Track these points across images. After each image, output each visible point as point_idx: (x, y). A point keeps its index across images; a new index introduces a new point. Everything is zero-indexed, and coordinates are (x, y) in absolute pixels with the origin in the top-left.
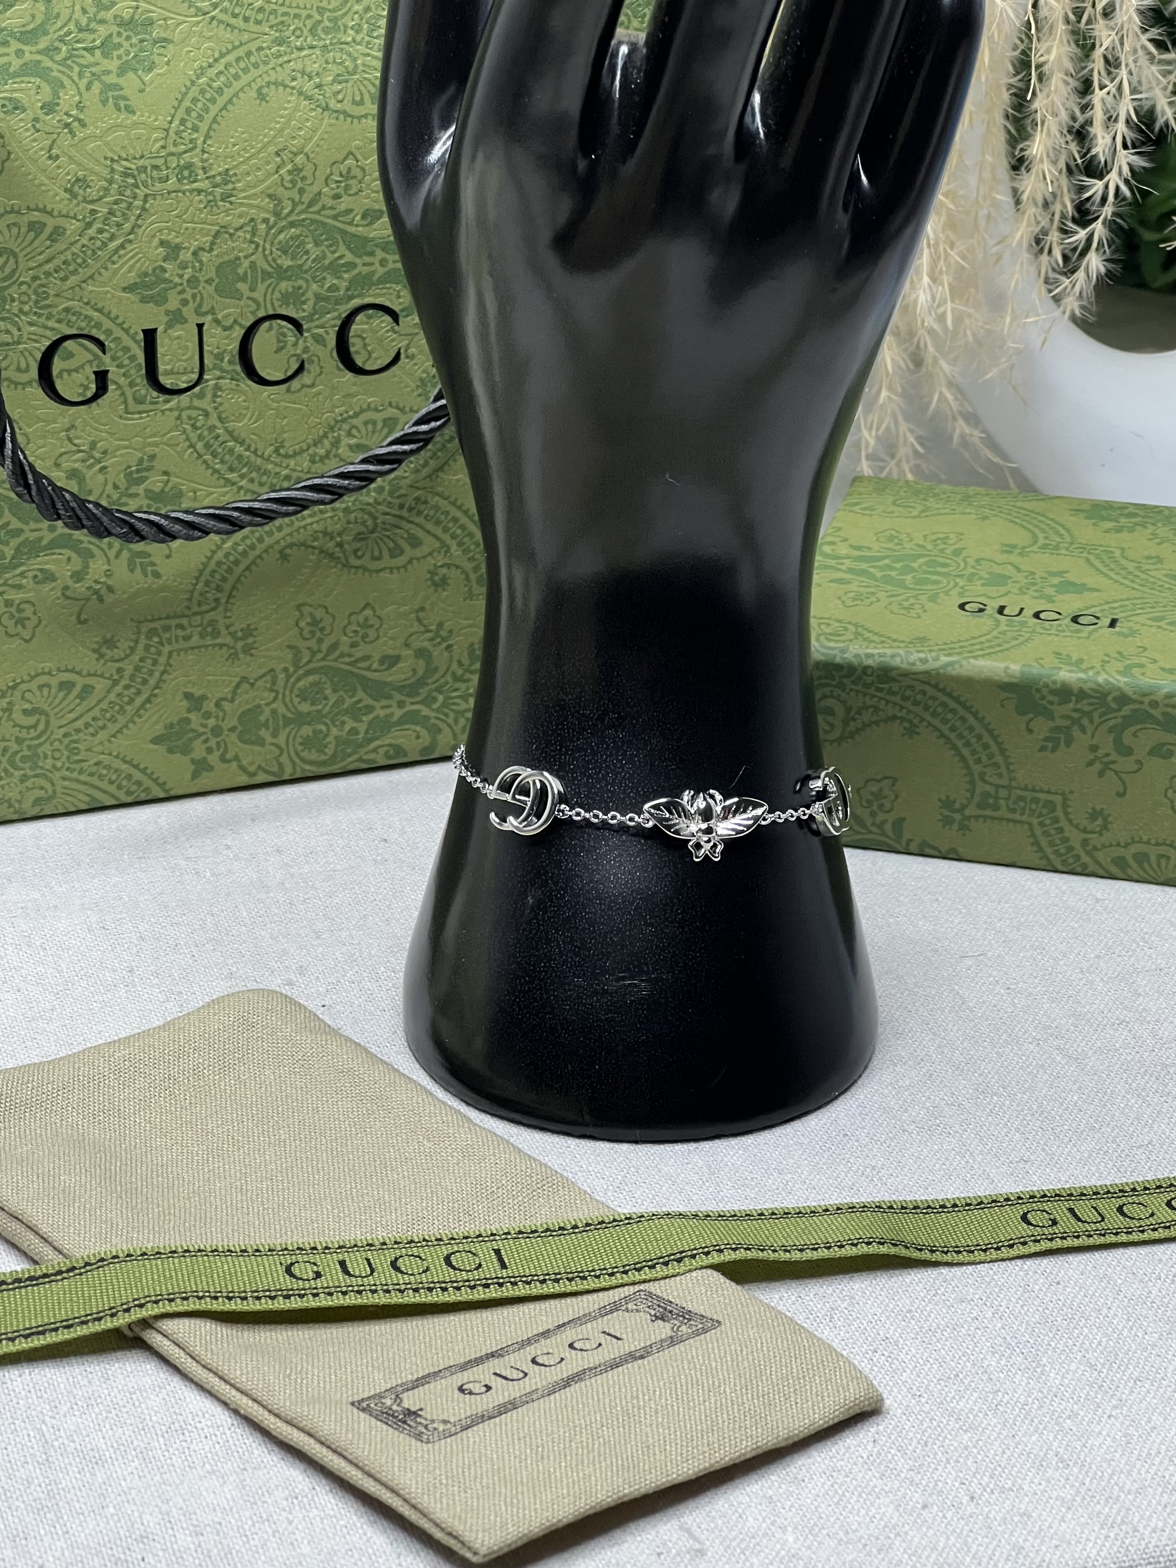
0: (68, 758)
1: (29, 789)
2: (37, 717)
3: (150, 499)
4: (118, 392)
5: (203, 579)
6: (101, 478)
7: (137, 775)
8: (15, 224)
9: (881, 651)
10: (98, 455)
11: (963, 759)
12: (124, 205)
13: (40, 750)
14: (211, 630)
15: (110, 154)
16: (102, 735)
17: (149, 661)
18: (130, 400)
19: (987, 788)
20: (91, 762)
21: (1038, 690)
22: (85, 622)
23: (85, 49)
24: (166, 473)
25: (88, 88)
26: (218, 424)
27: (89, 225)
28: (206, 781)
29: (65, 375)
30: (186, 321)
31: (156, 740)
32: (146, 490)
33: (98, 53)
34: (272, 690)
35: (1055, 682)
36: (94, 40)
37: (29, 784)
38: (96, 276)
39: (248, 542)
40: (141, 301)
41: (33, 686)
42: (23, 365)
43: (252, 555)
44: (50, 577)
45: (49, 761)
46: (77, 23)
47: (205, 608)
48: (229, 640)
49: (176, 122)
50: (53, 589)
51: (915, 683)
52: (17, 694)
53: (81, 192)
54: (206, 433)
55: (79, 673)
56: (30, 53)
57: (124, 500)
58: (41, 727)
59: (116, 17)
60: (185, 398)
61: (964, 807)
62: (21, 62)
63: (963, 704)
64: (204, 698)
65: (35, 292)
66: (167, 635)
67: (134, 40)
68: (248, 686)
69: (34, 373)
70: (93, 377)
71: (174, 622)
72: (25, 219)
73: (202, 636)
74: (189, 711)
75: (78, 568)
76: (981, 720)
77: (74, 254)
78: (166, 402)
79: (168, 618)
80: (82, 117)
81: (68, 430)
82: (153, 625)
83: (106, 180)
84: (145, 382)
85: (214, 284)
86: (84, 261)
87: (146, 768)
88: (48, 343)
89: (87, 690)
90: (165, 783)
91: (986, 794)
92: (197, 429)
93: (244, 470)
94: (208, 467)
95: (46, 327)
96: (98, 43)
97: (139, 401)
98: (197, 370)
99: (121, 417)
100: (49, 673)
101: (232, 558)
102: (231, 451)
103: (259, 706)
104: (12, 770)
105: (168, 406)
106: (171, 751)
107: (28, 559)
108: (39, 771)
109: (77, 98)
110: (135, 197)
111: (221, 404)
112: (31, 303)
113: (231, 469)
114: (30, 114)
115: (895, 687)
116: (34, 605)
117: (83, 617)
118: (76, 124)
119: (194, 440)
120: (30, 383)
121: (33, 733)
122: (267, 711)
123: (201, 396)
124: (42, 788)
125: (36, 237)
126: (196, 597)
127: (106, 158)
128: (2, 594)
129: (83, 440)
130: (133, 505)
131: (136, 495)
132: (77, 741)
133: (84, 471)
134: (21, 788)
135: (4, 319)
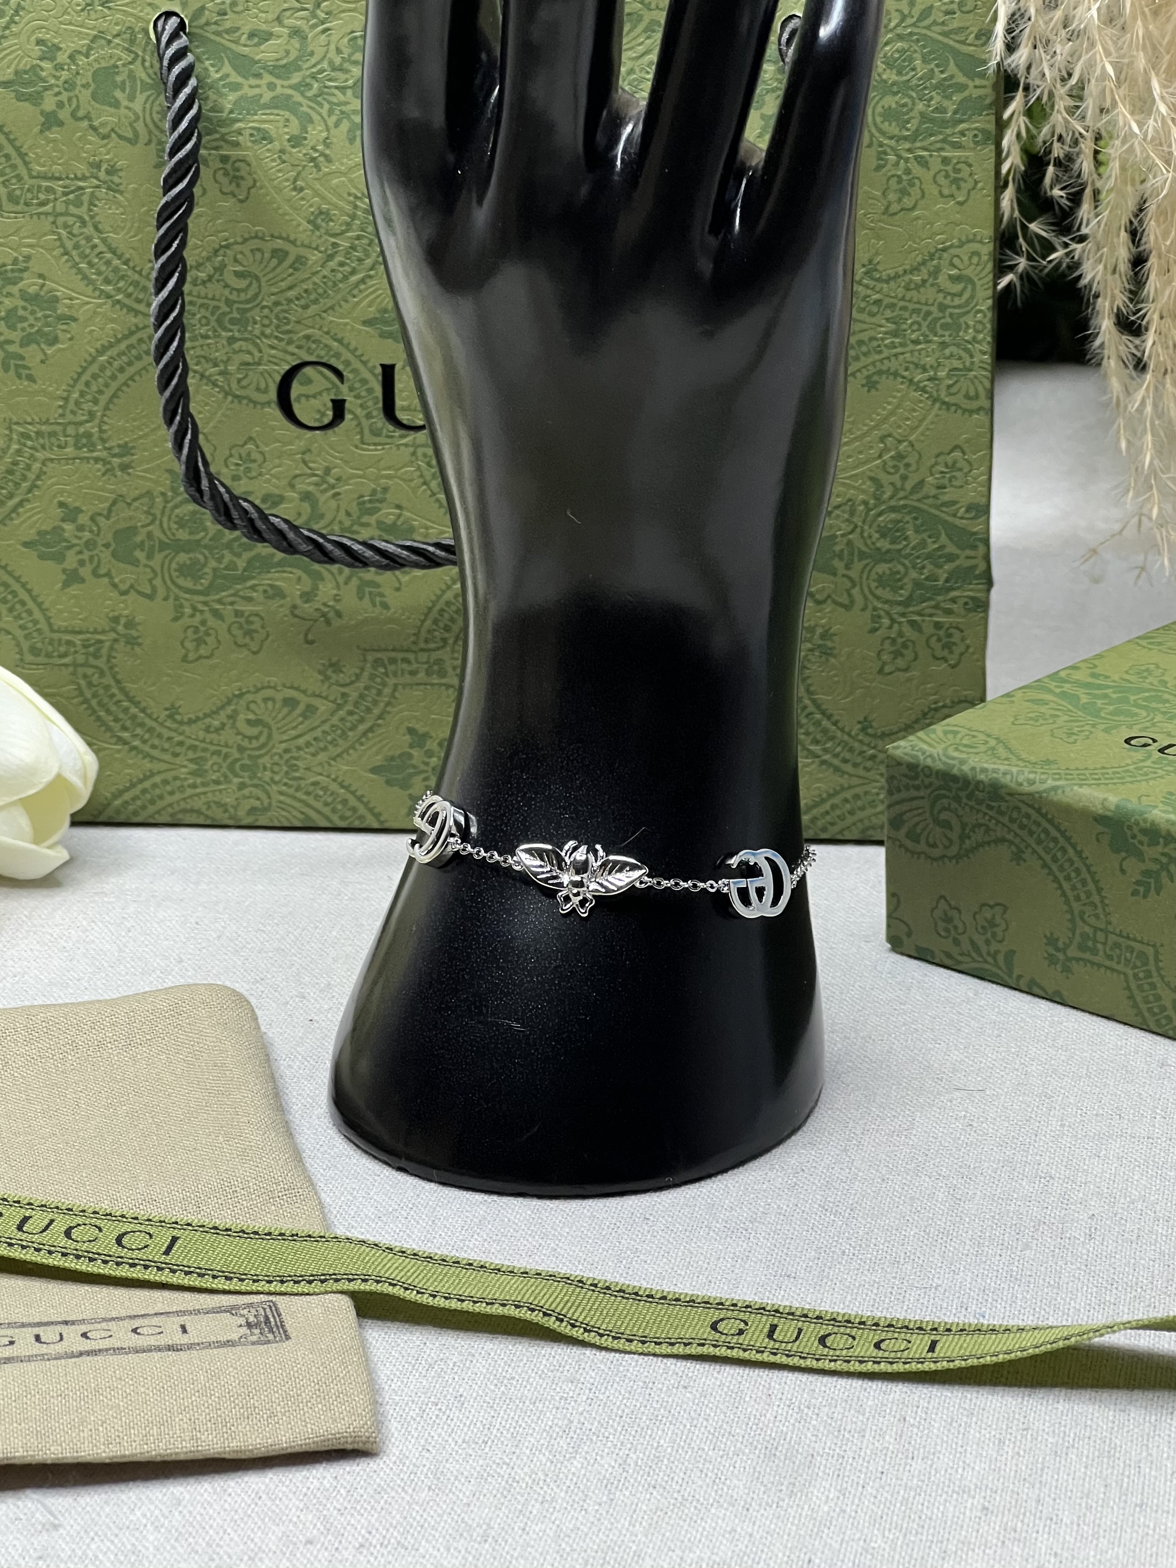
0: (287, 773)
1: (245, 797)
2: (260, 728)
3: (379, 528)
4: (354, 423)
5: (431, 616)
6: (333, 504)
7: (353, 802)
8: (258, 250)
9: (996, 766)
10: (332, 481)
11: (1064, 894)
12: (365, 241)
13: (261, 761)
14: (438, 669)
15: (354, 191)
16: (322, 757)
17: (374, 691)
18: (366, 431)
19: (1087, 929)
20: (309, 782)
21: (1130, 828)
22: (311, 642)
23: (336, 88)
24: (398, 507)
25: (337, 125)
27: (330, 257)
29: (303, 400)
31: (374, 770)
32: (378, 521)
33: (349, 92)
35: (1145, 821)
36: (346, 80)
37: (246, 792)
38: (337, 308)
40: (380, 336)
41: (259, 697)
42: (263, 385)
44: (279, 593)
45: (268, 773)
46: (331, 62)
47: (432, 646)
50: (281, 606)
51: (1021, 805)
52: (243, 702)
53: (323, 224)
55: (304, 692)
56: (282, 87)
57: (356, 528)
58: (263, 739)
60: (419, 435)
61: (1067, 946)
62: (272, 94)
63: (1063, 833)
64: (427, 736)
65: (277, 317)
66: (393, 667)
69: (273, 395)
70: (330, 405)
71: (400, 655)
72: (269, 244)
73: (428, 673)
74: (411, 746)
75: (307, 589)
76: (1079, 853)
77: (315, 284)
78: (402, 437)
79: (394, 650)
80: (327, 152)
81: (304, 453)
82: (379, 655)
83: (348, 215)
84: (382, 415)
86: (325, 292)
87: (363, 796)
88: (287, 367)
89: (310, 710)
90: (380, 814)
91: (1085, 936)
92: (432, 467)
94: (441, 506)
95: (286, 352)
96: (350, 82)
97: (376, 433)
99: (356, 447)
100: (274, 688)
104: (230, 776)
106: (388, 782)
107: (259, 573)
108: (256, 781)
109: (324, 134)
112: (273, 327)
114: (277, 145)
115: (1004, 806)
116: (262, 619)
117: (310, 637)
118: (321, 159)
119: (428, 478)
120: (269, 403)
121: (255, 744)
124: (258, 799)
125: (279, 264)
126: (423, 634)
127: (349, 194)
128: (232, 604)
129: (318, 466)
130: (364, 534)
131: (367, 525)
132: (296, 759)
133: (318, 495)
134: (238, 795)
135: (245, 340)
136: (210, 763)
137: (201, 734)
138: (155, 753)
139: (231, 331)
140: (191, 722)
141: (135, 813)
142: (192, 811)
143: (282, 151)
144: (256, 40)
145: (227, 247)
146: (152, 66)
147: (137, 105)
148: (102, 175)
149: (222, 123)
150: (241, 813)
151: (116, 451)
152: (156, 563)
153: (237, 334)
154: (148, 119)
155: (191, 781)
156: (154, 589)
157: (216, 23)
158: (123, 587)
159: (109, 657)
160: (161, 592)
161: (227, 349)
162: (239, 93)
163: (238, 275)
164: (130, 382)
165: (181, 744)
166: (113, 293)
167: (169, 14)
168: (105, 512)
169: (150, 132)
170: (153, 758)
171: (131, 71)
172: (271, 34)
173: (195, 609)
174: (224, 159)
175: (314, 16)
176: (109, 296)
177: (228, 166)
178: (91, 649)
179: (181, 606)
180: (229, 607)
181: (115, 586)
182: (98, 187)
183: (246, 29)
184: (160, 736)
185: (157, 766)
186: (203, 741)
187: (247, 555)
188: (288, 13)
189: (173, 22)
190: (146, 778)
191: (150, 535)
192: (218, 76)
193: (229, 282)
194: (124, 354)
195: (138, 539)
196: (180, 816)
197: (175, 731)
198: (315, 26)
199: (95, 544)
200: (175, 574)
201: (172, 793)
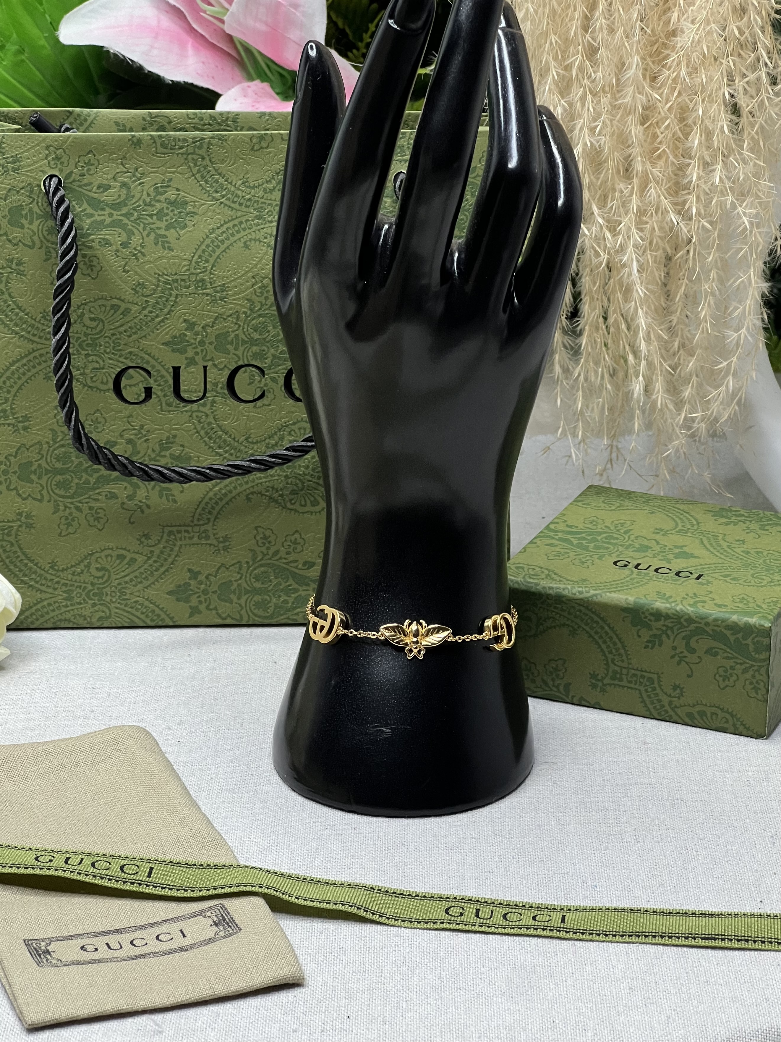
0: (119, 597)
1: (96, 611)
2: (103, 572)
3: (173, 459)
4: (157, 399)
5: (201, 506)
6: (145, 445)
7: (157, 611)
8: (104, 305)
10: (144, 433)
11: (602, 650)
12: (164, 299)
13: (104, 590)
14: (205, 535)
15: (158, 272)
16: (140, 587)
17: (168, 549)
18: (164, 404)
19: (616, 668)
20: (133, 601)
21: (645, 613)
22: (133, 523)
23: (147, 215)
24: (182, 446)
25: (148, 236)
26: (213, 422)
27: (144, 309)
28: (196, 619)
29: (128, 387)
30: (197, 364)
32: (170, 454)
33: (155, 217)
34: (238, 573)
35: (655, 609)
36: (153, 211)
37: (96, 608)
38: (147, 336)
39: (228, 488)
40: (172, 351)
41: (103, 554)
42: (105, 380)
43: (230, 496)
44: (114, 496)
46: (144, 201)
47: (201, 522)
48: (215, 542)
49: (196, 257)
50: (115, 503)
52: (93, 558)
53: (140, 290)
54: (206, 426)
55: (129, 551)
56: (116, 215)
57: (158, 458)
58: (105, 578)
59: (166, 199)
60: (195, 406)
61: (603, 678)
62: (111, 219)
63: (602, 619)
64: (199, 573)
65: (113, 342)
66: (179, 535)
67: (176, 212)
68: (224, 569)
69: (111, 385)
70: (143, 390)
71: (183, 529)
72: (109, 302)
73: (200, 538)
74: (190, 579)
75: (131, 493)
76: (612, 628)
77: (135, 323)
78: (184, 407)
79: (180, 526)
80: (143, 250)
81: (128, 417)
82: (171, 529)
83: (154, 285)
85: (214, 345)
86: (141, 327)
87: (163, 608)
88: (119, 370)
89: (133, 560)
90: (173, 617)
91: (615, 672)
92: (201, 423)
93: (227, 448)
94: (206, 444)
95: (119, 361)
96: (155, 212)
97: (169, 405)
98: (202, 391)
99: (158, 413)
100: (112, 549)
101: (218, 497)
102: (220, 437)
103: (231, 581)
104: (87, 599)
105: (185, 409)
106: (178, 600)
107: (103, 485)
108: (102, 602)
109: (141, 241)
110: (171, 295)
111: (215, 411)
112: (111, 348)
113: (220, 447)
114: (114, 247)
115: (565, 607)
116: (105, 511)
117: (132, 520)
118: (139, 254)
119: (199, 429)
120: (108, 390)
121: (101, 581)
122: (235, 585)
123: (204, 405)
124: (103, 612)
125: (115, 313)
126: (197, 516)
127: (155, 274)
128: (87, 503)
129: (136, 424)
130: (163, 462)
131: (165, 456)
132: (125, 588)
133: (136, 440)
134: (92, 610)
135: (95, 355)
136: (75, 593)
137: (70, 577)
138: (43, 588)
139: (87, 350)
140: (63, 570)
141: (32, 623)
142: (65, 620)
143: (117, 251)
144: (102, 189)
145: (85, 304)
146: (42, 205)
147: (34, 227)
148: (14, 266)
149: (83, 236)
150: (94, 620)
151: (21, 419)
152: (43, 481)
153: (90, 352)
154: (40, 234)
155: (64, 604)
156: (42, 495)
157: (79, 181)
158: (24, 496)
159: (17, 535)
160: (46, 498)
161: (85, 361)
162: (92, 219)
163: (91, 319)
164: (29, 381)
165: (58, 583)
166: (19, 331)
167: (52, 177)
168: (14, 454)
169: (41, 241)
170: (42, 591)
171: (31, 208)
172: (110, 186)
173: (66, 507)
174: (84, 256)
175: (134, 176)
176: (17, 333)
177: (87, 260)
178: (6, 531)
179: (58, 505)
180: (85, 505)
181: (20, 495)
182: (11, 272)
183: (96, 184)
184: (46, 579)
185: (44, 596)
186: (71, 580)
187: (96, 475)
188: (120, 174)
189: (55, 181)
190: (38, 603)
191: (40, 466)
192: (80, 210)
193: (86, 324)
194: (25, 365)
195: (33, 468)
196: (58, 623)
197: (55, 575)
198: (135, 181)
199: (8, 472)
200: (54, 487)
201: (53, 610)
